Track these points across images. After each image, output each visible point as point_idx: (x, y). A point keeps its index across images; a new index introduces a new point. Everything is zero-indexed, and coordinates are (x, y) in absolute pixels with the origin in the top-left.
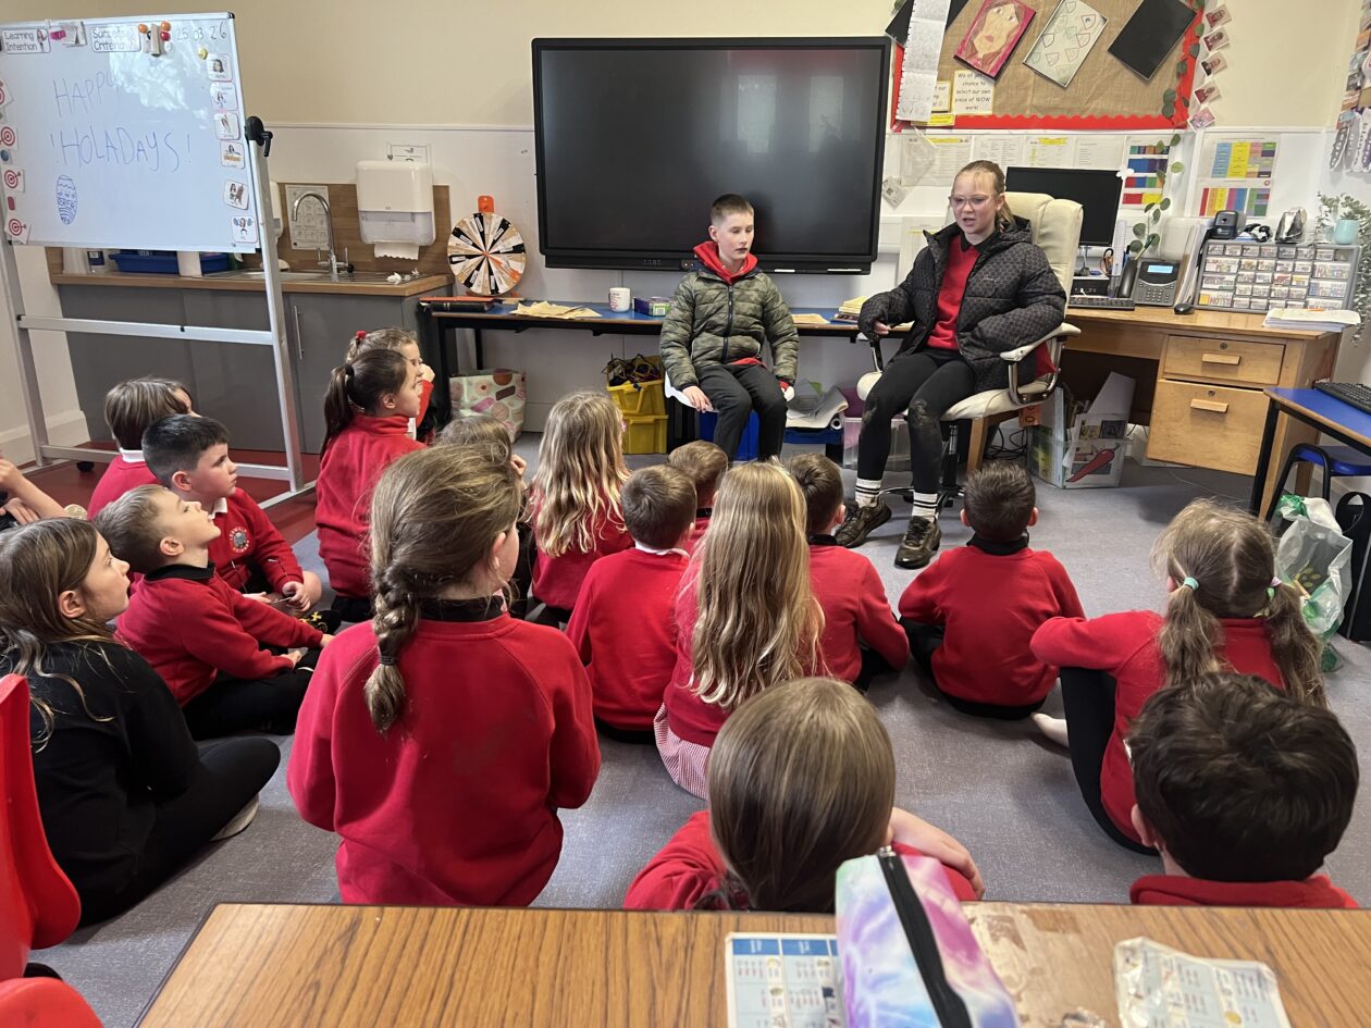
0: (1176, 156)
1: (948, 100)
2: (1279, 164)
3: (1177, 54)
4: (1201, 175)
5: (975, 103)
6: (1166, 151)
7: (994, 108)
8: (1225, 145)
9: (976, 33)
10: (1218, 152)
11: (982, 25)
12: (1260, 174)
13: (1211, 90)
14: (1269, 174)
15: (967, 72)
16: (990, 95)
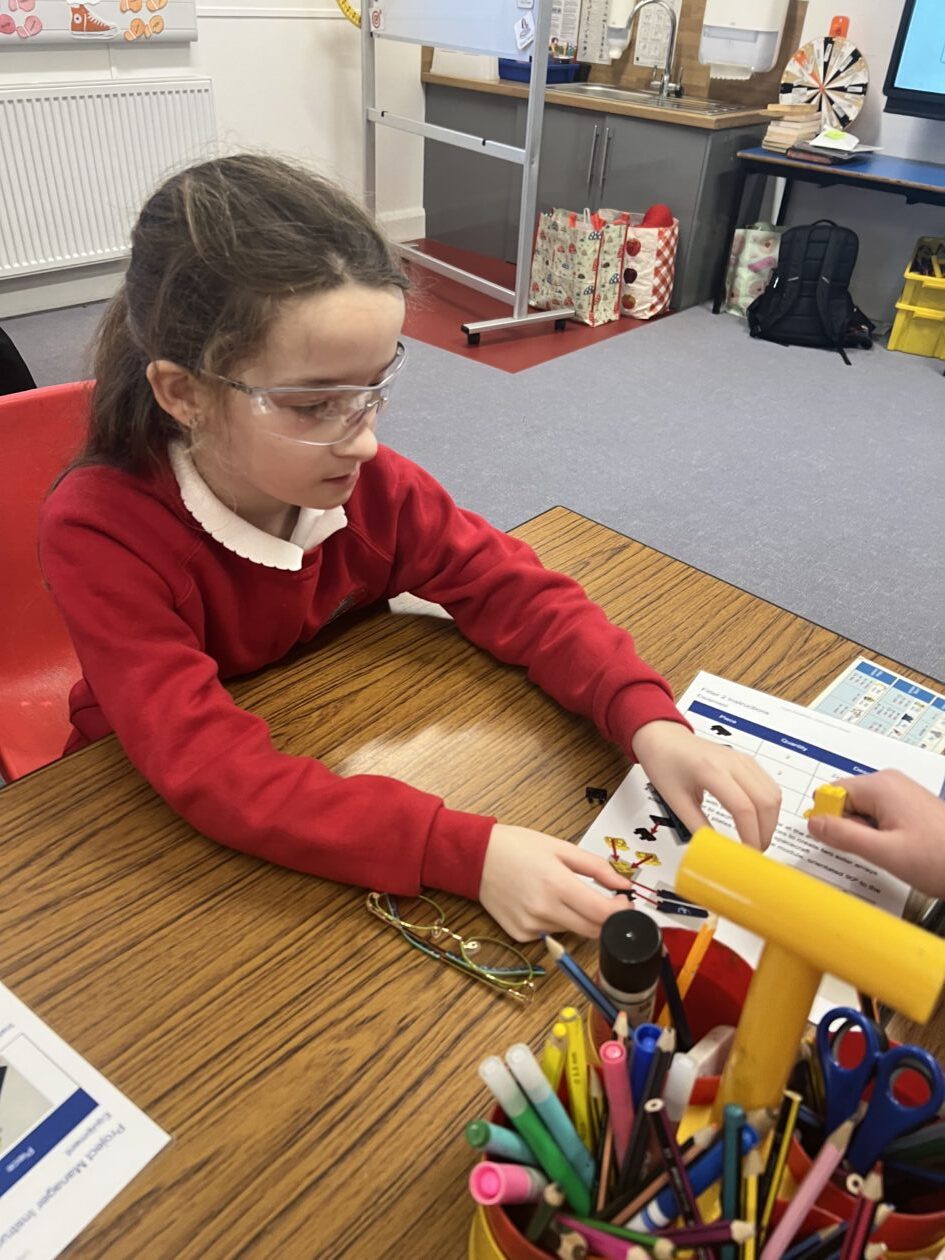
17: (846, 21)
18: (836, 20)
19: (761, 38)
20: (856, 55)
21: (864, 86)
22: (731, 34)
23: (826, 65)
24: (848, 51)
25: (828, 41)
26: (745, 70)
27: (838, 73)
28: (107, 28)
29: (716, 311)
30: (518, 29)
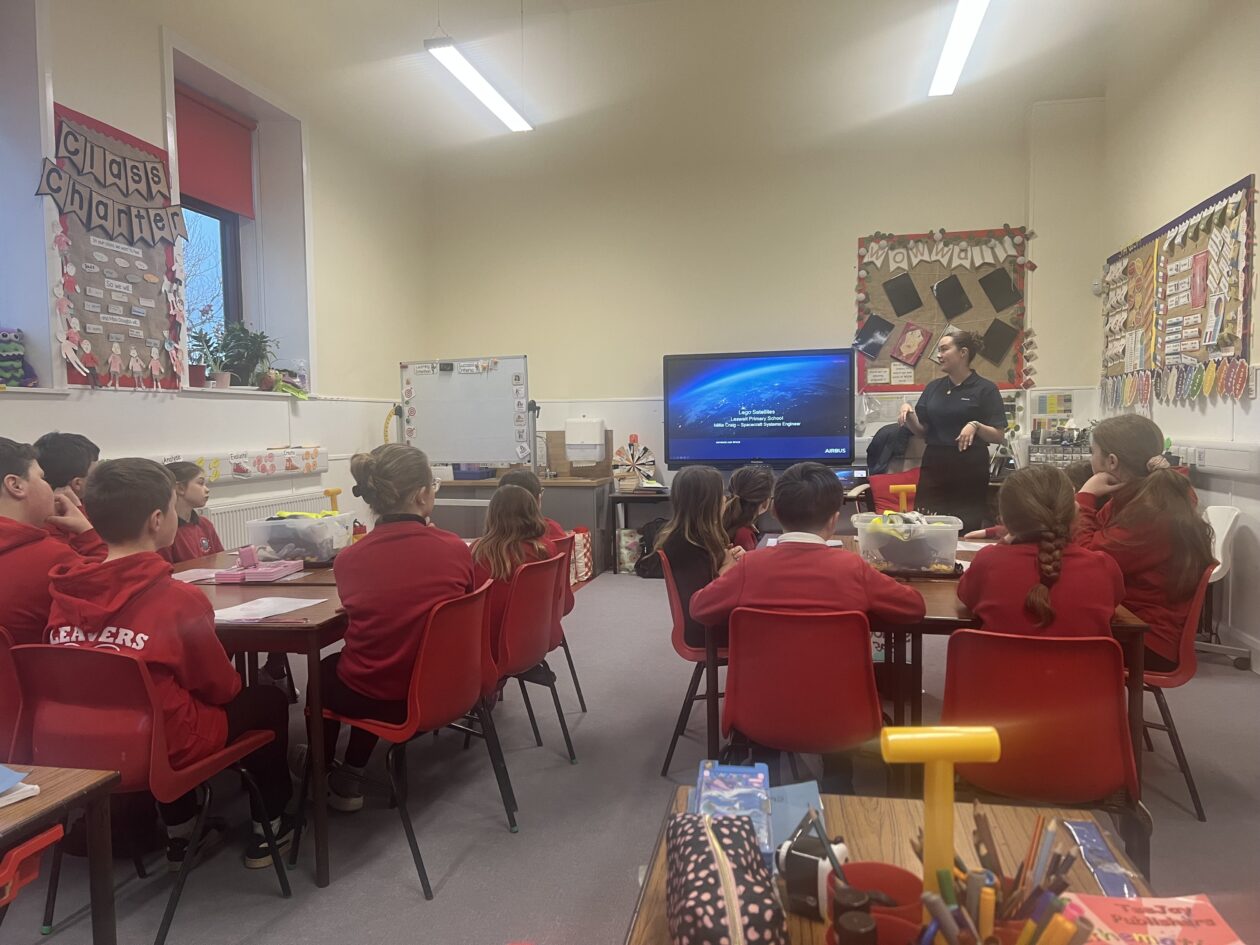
0: (1020, 403)
1: (888, 377)
2: (1075, 406)
3: (1012, 352)
4: (1033, 412)
5: (904, 378)
6: (1014, 400)
7: (915, 381)
8: (1043, 397)
9: (901, 344)
10: (1040, 400)
11: (904, 340)
12: (1065, 411)
13: (1031, 369)
14: (1070, 411)
15: (898, 363)
16: (912, 374)
17: (636, 436)
18: (631, 436)
19: (598, 447)
20: (646, 450)
21: (654, 462)
22: (582, 447)
23: (632, 455)
24: (641, 448)
25: (630, 445)
26: (593, 462)
27: (639, 458)
28: (297, 468)
29: (615, 573)
30: (518, 450)
